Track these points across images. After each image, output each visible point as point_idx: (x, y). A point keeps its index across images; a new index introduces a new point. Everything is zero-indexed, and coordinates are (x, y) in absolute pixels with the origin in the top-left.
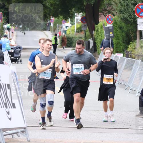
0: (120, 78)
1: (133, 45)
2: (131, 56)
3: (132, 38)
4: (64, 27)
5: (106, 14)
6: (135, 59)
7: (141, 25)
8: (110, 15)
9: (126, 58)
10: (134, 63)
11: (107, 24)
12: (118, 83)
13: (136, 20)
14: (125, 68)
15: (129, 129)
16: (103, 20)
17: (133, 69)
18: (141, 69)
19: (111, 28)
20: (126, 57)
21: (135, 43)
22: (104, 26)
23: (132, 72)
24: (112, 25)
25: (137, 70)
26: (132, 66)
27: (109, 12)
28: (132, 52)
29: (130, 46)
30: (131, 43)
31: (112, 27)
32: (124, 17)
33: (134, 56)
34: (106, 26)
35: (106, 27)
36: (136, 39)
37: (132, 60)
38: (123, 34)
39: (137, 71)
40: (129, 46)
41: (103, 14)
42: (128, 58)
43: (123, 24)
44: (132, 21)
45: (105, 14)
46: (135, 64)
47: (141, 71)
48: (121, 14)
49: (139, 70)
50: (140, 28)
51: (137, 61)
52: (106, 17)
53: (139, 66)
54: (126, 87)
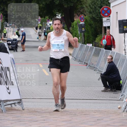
0: (90, 62)
1: (99, 37)
2: (98, 46)
3: (99, 32)
4: (48, 24)
5: (79, 14)
6: (101, 48)
7: (105, 23)
8: (82, 15)
9: (94, 47)
11: (80, 22)
12: (89, 66)
13: (102, 19)
14: (93, 55)
15: (97, 100)
16: (77, 19)
19: (83, 25)
20: (94, 46)
21: (101, 36)
23: (99, 57)
24: (84, 23)
25: (103, 56)
26: (99, 53)
27: (82, 13)
28: (99, 43)
29: (98, 38)
30: (98, 36)
31: (84, 24)
32: (93, 16)
33: (100, 46)
34: (80, 23)
35: (79, 24)
36: (102, 33)
37: (99, 49)
38: (93, 29)
40: (97, 38)
41: (77, 14)
42: (96, 47)
43: (92, 22)
44: (98, 19)
46: (101, 52)
48: (91, 15)
49: (104, 56)
50: (105, 25)
51: (102, 49)
52: (79, 17)
53: (104, 53)
54: (95, 69)
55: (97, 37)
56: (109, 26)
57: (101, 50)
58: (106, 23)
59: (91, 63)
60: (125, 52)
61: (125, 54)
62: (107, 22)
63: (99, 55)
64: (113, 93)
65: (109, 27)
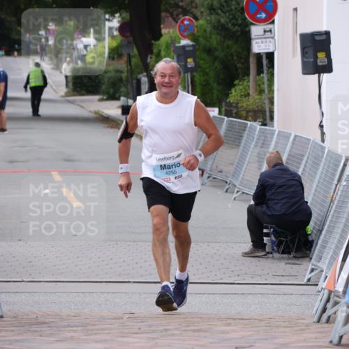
0: (212, 165)
1: (241, 87)
2: (236, 113)
3: (239, 70)
5: (177, 15)
6: (246, 120)
7: (260, 41)
8: (187, 17)
9: (226, 118)
10: (244, 130)
11: (180, 39)
12: (209, 177)
13: (247, 29)
15: (234, 284)
16: (171, 31)
17: (242, 144)
18: (260, 145)
19: (191, 48)
20: (225, 115)
21: (245, 84)
22: (174, 44)
23: (240, 151)
25: (252, 146)
26: (241, 136)
27: (185, 12)
28: (240, 105)
29: (236, 91)
30: (236, 82)
31: (193, 46)
32: (219, 21)
33: (244, 113)
34: (179, 43)
35: (177, 45)
36: (248, 75)
37: (239, 123)
39: (251, 150)
40: (233, 91)
41: (172, 15)
42: (231, 119)
44: (237, 31)
45: (175, 16)
46: (246, 132)
47: (261, 147)
48: (213, 16)
49: (255, 146)
50: (258, 47)
51: (251, 125)
52: (177, 22)
53: (256, 137)
54: (227, 187)
55: (234, 86)
56: (271, 50)
57: (245, 127)
58: (262, 42)
59: (214, 167)
60: (323, 134)
61: (323, 141)
62: (264, 40)
63: (240, 143)
64: (286, 264)
65: (270, 56)
